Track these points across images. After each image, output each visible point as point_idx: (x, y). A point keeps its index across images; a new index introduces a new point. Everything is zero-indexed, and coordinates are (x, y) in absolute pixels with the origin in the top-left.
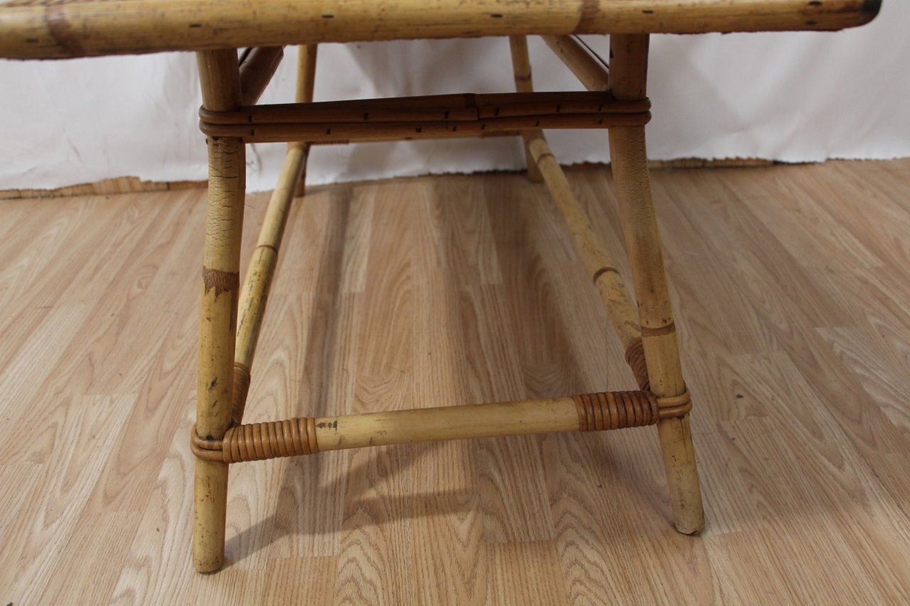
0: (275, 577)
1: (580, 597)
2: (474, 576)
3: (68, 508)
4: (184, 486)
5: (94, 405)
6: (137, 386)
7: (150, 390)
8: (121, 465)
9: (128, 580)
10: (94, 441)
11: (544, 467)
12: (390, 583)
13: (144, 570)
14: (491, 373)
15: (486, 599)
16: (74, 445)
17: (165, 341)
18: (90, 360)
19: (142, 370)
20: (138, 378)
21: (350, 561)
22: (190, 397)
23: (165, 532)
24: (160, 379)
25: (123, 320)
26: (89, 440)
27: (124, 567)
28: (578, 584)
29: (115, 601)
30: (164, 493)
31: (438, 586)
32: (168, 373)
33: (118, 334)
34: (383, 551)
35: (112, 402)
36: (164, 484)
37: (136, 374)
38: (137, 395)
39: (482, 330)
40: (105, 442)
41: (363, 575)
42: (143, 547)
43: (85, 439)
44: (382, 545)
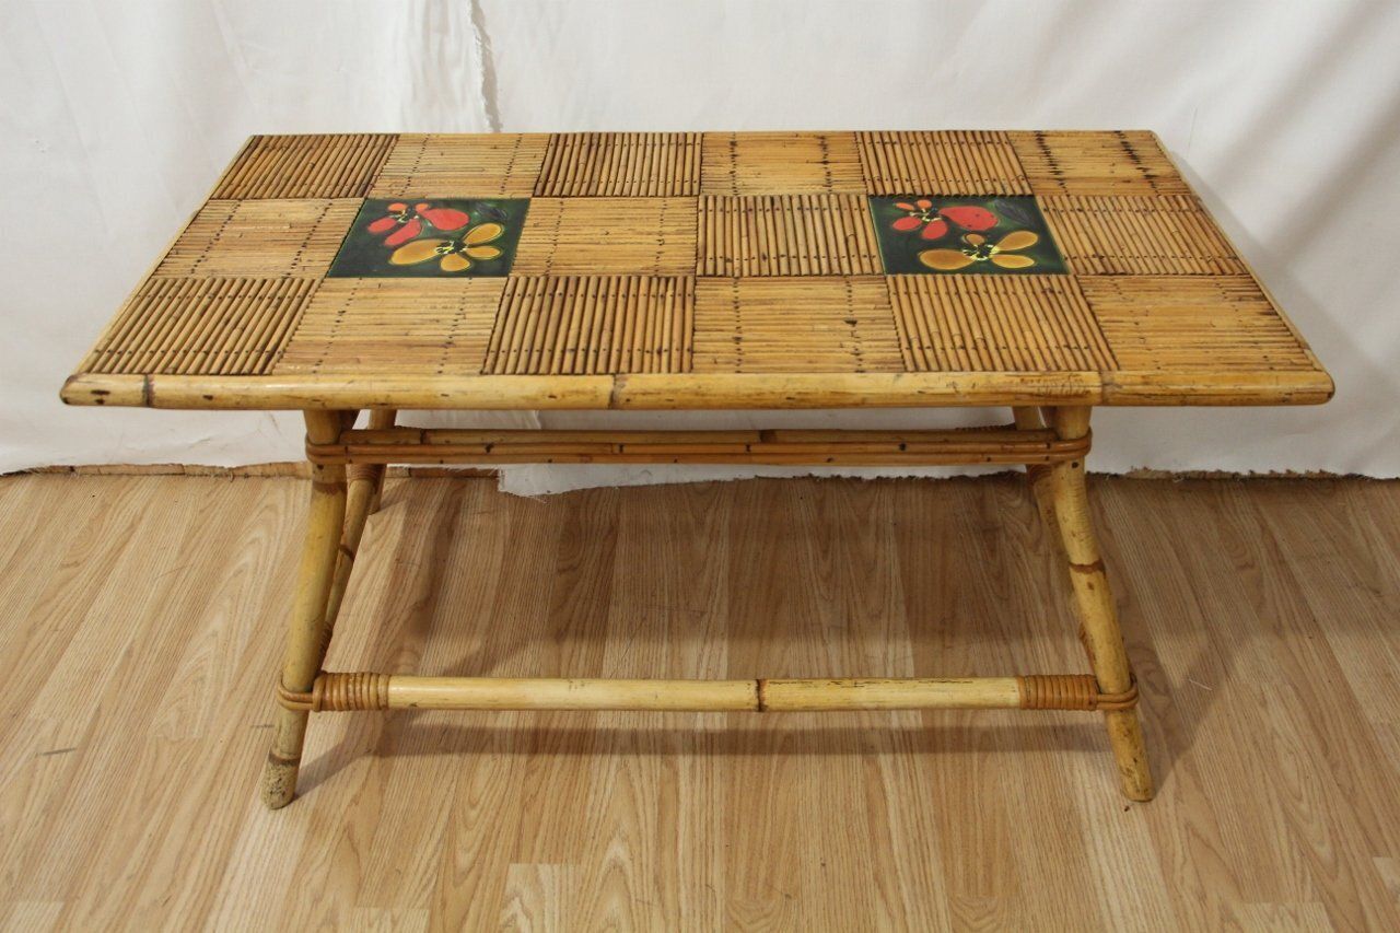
5: (370, 925)
6: (425, 895)
7: (444, 904)
14: (908, 908)
17: (452, 811)
18: (350, 838)
19: (428, 865)
20: (424, 882)
22: (502, 921)
24: (456, 885)
32: (465, 874)
35: (394, 923)
37: (421, 871)
38: (428, 912)
39: (894, 823)
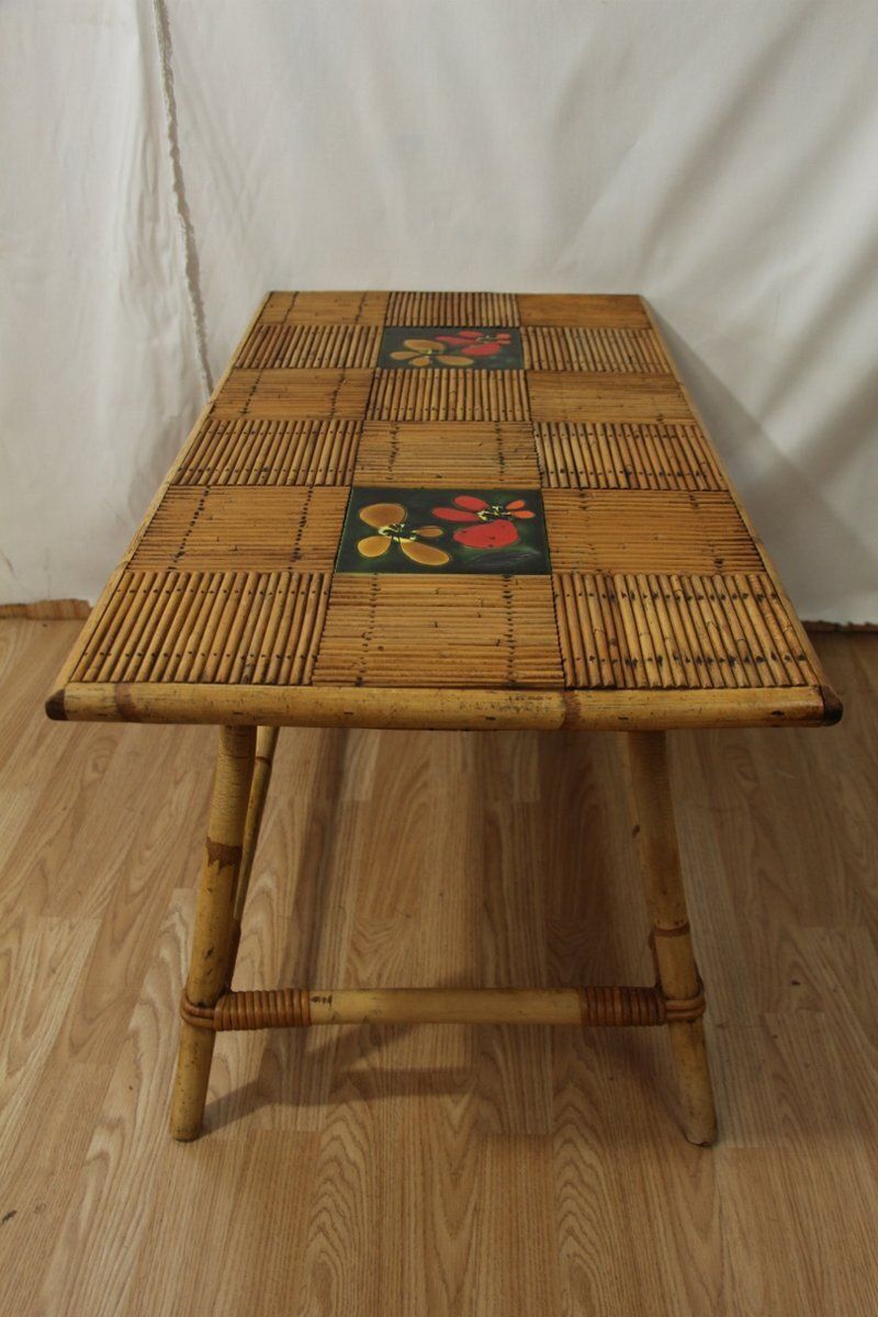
0: (255, 1149)
1: (569, 1201)
2: (461, 1167)
3: (32, 1055)
4: (159, 1038)
5: (51, 930)
6: (99, 910)
7: (115, 917)
8: (86, 1008)
9: (100, 1142)
10: (54, 977)
11: (553, 1049)
12: (374, 1167)
13: (117, 1132)
14: (510, 927)
15: (471, 1192)
16: (33, 978)
17: (129, 852)
18: (42, 869)
19: (105, 889)
20: (101, 899)
21: (334, 1139)
22: (162, 928)
23: (139, 1091)
24: (126, 903)
25: (78, 818)
26: (49, 976)
27: (95, 1127)
28: (569, 1187)
29: (89, 1163)
30: (136, 1045)
31: (423, 1174)
32: (135, 895)
33: (72, 837)
34: (369, 1129)
35: (71, 928)
36: (136, 1034)
37: (98, 893)
38: (100, 921)
39: (506, 866)
40: (66, 979)
41: (347, 1155)
42: (115, 1107)
43: (43, 975)
44: (369, 1124)
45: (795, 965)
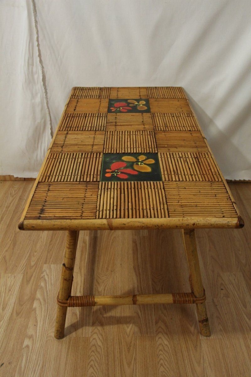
0: (71, 343)
1: (161, 355)
2: (130, 346)
3: (5, 316)
4: (42, 310)
5: (9, 278)
6: (22, 271)
7: (27, 273)
8: (20, 301)
9: (27, 342)
10: (10, 292)
11: (155, 312)
12: (105, 347)
13: (31, 339)
14: (141, 274)
15: (133, 354)
16: (4, 293)
17: (30, 253)
18: (5, 259)
19: (24, 265)
20: (23, 268)
21: (94, 339)
22: (41, 277)
23: (37, 326)
24: (30, 269)
25: (14, 244)
26: (9, 292)
27: (25, 338)
28: (161, 351)
29: (24, 349)
30: (35, 312)
31: (120, 349)
32: (33, 267)
33: (13, 249)
34: (104, 336)
35: (15, 277)
36: (35, 309)
37: (22, 266)
38: (23, 275)
40: (14, 293)
41: (98, 344)
42: (30, 332)
43: (7, 291)
44: (103, 334)
45: (222, 284)
